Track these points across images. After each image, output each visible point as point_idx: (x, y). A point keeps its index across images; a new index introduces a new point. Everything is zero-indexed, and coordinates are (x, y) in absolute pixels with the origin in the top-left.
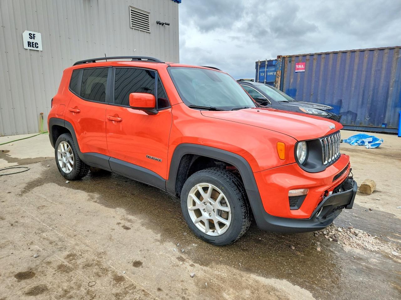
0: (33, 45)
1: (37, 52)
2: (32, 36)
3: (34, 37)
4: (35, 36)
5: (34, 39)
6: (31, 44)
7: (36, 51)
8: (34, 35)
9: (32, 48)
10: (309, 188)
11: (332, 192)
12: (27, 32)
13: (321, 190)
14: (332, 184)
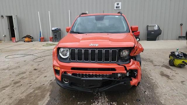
1: (119, 10)
5: (118, 5)
8: (119, 3)
9: (117, 9)
10: (60, 68)
11: (71, 75)
12: (116, 3)
13: (63, 70)
14: (71, 70)
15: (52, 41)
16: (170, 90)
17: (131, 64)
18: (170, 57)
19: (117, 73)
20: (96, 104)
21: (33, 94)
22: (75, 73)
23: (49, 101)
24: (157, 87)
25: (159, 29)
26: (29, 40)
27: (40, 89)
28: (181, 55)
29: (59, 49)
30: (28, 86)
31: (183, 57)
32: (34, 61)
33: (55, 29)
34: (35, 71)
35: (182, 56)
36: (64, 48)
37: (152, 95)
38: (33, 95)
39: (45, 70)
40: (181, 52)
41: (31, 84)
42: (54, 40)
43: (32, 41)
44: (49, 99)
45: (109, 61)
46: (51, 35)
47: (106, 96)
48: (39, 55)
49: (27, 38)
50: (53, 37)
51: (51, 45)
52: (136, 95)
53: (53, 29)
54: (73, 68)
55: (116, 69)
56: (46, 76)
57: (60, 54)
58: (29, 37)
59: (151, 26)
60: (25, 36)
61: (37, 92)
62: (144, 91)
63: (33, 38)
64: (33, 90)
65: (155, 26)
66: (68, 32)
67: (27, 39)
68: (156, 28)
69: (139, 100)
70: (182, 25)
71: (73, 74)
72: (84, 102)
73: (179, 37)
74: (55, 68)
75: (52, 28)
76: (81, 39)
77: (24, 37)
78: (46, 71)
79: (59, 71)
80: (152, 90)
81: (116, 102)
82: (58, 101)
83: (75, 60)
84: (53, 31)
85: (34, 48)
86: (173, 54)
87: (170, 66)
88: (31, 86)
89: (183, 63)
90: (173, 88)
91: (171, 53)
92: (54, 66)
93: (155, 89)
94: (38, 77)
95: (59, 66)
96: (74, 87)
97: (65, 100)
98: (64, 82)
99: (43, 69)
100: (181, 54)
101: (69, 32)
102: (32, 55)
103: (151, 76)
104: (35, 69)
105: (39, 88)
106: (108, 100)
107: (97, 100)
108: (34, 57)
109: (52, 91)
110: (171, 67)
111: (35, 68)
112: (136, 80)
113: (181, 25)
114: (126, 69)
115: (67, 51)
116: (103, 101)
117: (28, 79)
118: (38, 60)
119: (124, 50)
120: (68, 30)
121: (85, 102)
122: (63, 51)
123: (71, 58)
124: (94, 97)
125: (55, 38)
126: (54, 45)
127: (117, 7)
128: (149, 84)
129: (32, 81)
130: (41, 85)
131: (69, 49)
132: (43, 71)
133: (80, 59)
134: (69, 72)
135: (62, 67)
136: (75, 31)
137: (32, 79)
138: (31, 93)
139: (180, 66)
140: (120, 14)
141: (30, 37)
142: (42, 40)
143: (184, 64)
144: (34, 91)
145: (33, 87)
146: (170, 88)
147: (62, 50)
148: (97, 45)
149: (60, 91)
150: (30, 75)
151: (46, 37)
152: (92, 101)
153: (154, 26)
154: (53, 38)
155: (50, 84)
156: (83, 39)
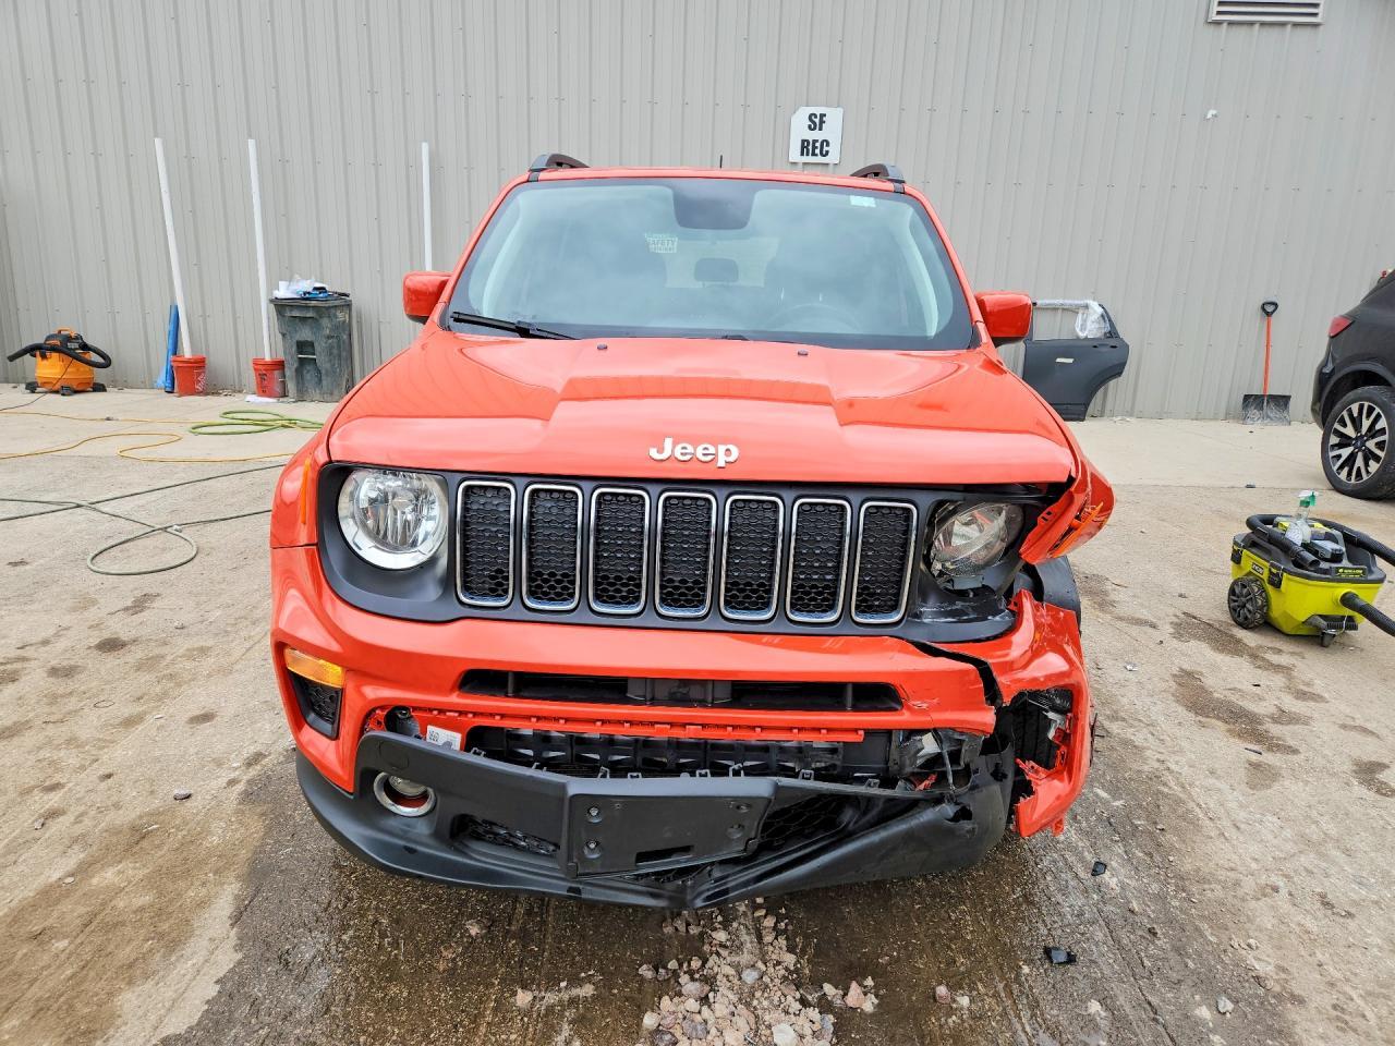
0: (814, 148)
1: (825, 167)
2: (817, 120)
3: (822, 122)
4: (824, 119)
5: (820, 129)
6: (810, 147)
7: (820, 167)
8: (822, 116)
9: (810, 159)
10: (348, 670)
11: (456, 739)
12: (804, 113)
13: (375, 692)
14: (455, 699)
15: (278, 389)
16: (1290, 847)
17: (1023, 638)
18: (1236, 558)
19: (912, 733)
20: (692, 1004)
21: (65, 906)
22: (496, 722)
23: (233, 988)
24: (1183, 817)
25: (1112, 333)
26: (77, 372)
27: (144, 844)
28: (1329, 546)
29: (333, 477)
30: (26, 817)
31: (1345, 563)
32: (103, 564)
33: (306, 297)
34: (111, 661)
35: (1336, 558)
36: (384, 469)
37: (1161, 898)
38: (72, 911)
39: (203, 651)
40: (1326, 524)
41: (54, 800)
42: (291, 387)
43: (99, 388)
44: (227, 959)
45: (831, 607)
46: (268, 343)
47: (769, 922)
48: (155, 509)
49: (55, 355)
50: (281, 356)
51: (266, 426)
52: (1027, 899)
53: (284, 292)
54: (482, 679)
55: (906, 689)
56: (206, 717)
57: (350, 529)
58: (70, 347)
59: (1055, 309)
60: (40, 340)
61: (108, 876)
62: (1090, 858)
63: (107, 362)
64: (75, 858)
65: (1087, 307)
66: (423, 320)
67: (50, 368)
68: (1089, 327)
69: (1071, 959)
70: (1269, 314)
71: (476, 739)
72: (571, 984)
73: (1247, 397)
74: (296, 660)
75: (272, 286)
76: (558, 386)
77: (32, 350)
78: (209, 662)
79: (337, 696)
80: (1150, 847)
81: (869, 982)
82: (321, 980)
83: (498, 590)
84: (281, 306)
85: (112, 447)
86: (1263, 537)
87: (1241, 633)
88: (53, 814)
89: (1348, 612)
90: (1313, 832)
91: (1250, 523)
92: (280, 648)
93: (1169, 838)
94: (130, 722)
95: (335, 647)
96: (484, 856)
97: (390, 972)
98: (387, 801)
99: (183, 644)
100: (1328, 537)
101: (435, 316)
102: (92, 506)
103: (1114, 718)
104: (111, 645)
105: (138, 837)
106: (790, 959)
107: (696, 964)
108: (106, 526)
109: (258, 874)
110: (1250, 638)
111: (106, 635)
112: (1056, 783)
113: (1268, 309)
114: (992, 692)
115: (419, 496)
116: (750, 977)
117: (29, 739)
118: (141, 556)
119: (968, 504)
120: (421, 303)
121: (581, 983)
122: (382, 500)
123: (465, 575)
124: (668, 930)
125: (299, 372)
126: (289, 424)
127: (805, 147)
128: (1115, 791)
129: (71, 759)
130: (156, 803)
131: (444, 485)
132: (189, 665)
133: (549, 584)
134: (441, 716)
135: (363, 661)
136: (486, 314)
137: (72, 741)
138: (50, 896)
139: (1320, 634)
140: (890, 186)
141: (85, 347)
142: (189, 376)
143: (1351, 619)
144: (83, 870)
145: (78, 830)
146: (1288, 833)
147: (365, 487)
148: (724, 458)
149: (337, 866)
150: (53, 699)
151: (223, 357)
152: (646, 971)
153: (1072, 311)
154: (280, 365)
155: (247, 797)
156: (578, 391)
